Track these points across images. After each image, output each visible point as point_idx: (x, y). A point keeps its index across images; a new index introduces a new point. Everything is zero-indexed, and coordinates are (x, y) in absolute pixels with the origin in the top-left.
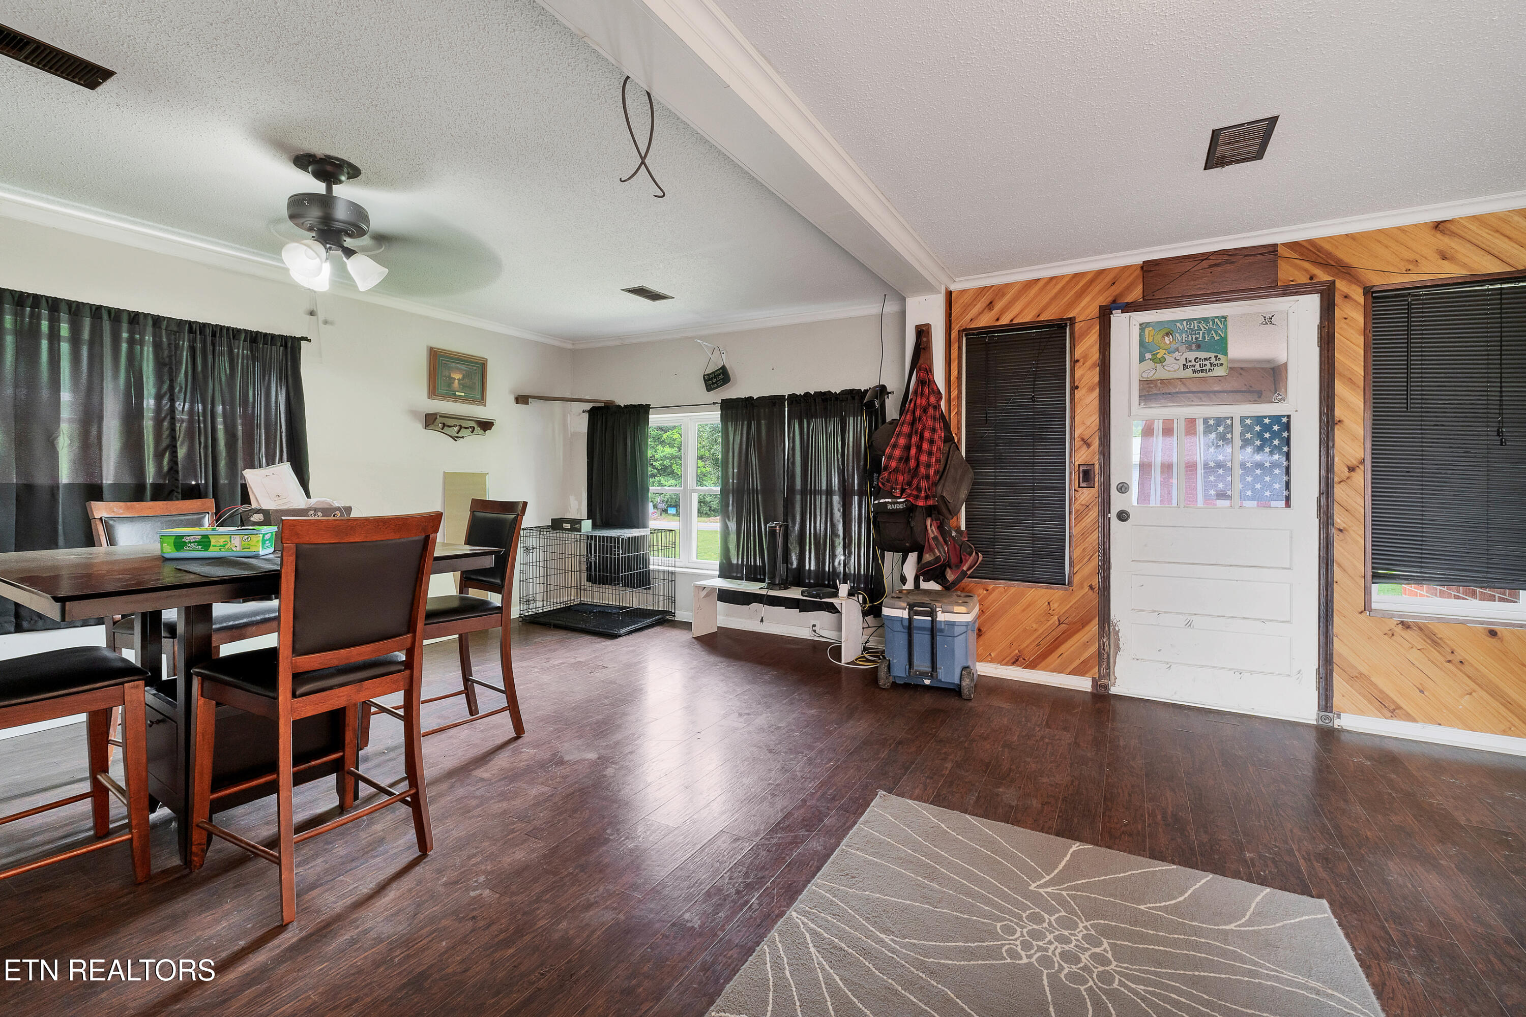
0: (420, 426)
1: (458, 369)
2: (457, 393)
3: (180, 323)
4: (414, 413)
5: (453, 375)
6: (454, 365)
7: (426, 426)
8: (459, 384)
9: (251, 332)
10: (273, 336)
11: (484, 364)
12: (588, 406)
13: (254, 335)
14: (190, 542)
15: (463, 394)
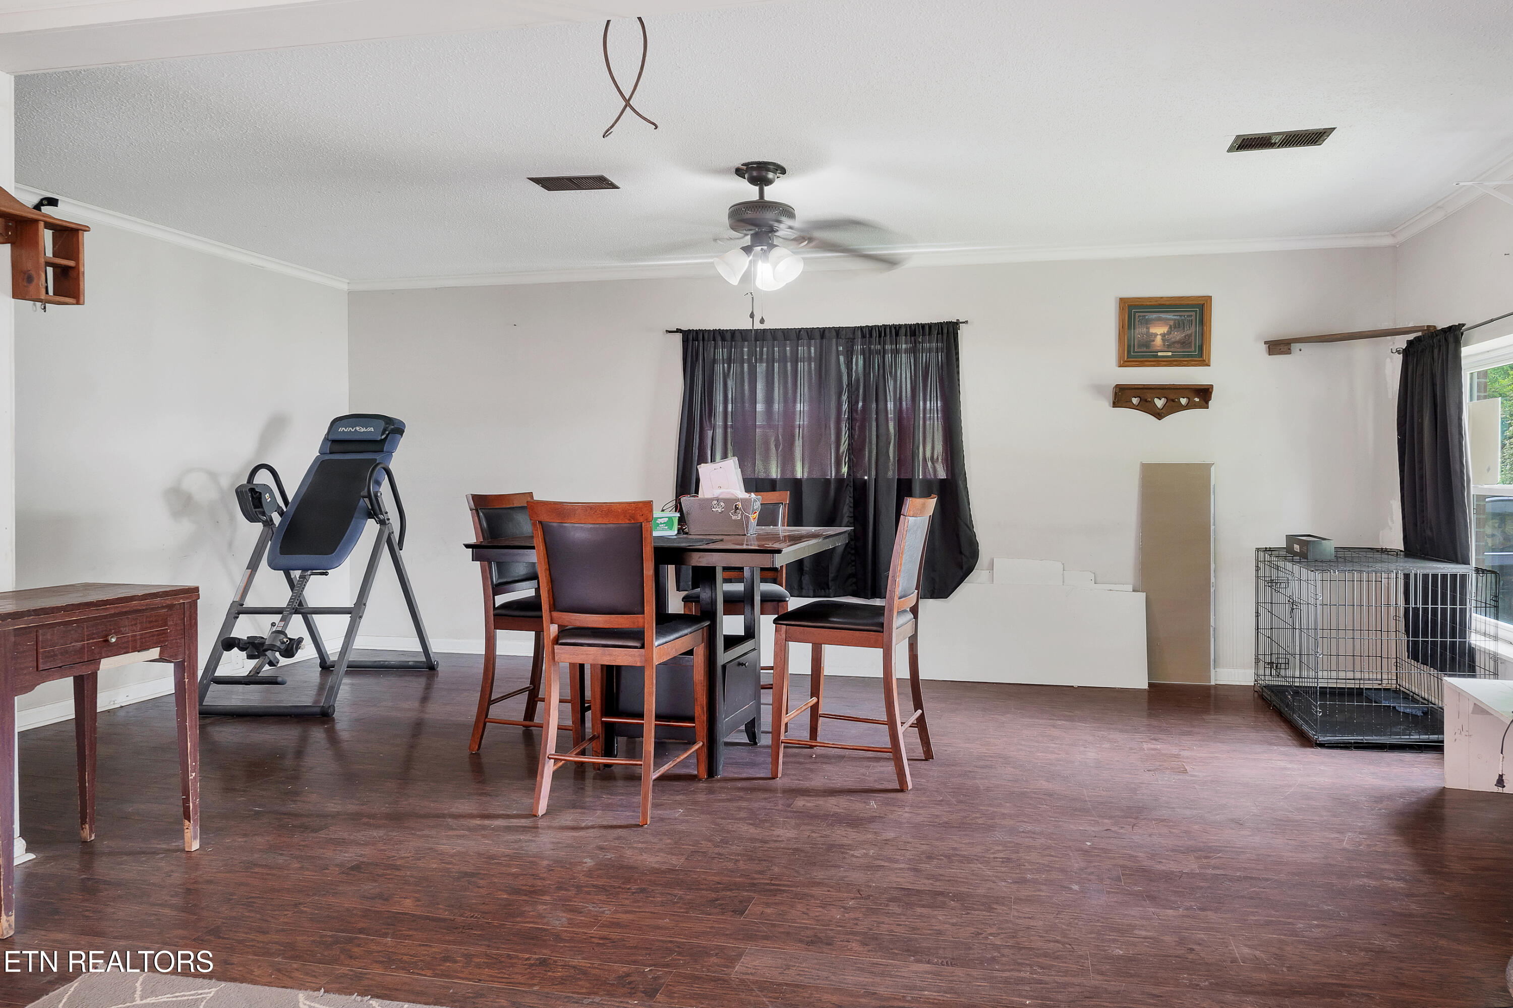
0: (1105, 404)
1: (1159, 319)
2: (1159, 354)
3: (854, 329)
4: (1098, 389)
5: (1153, 330)
6: (1154, 316)
7: (1115, 404)
8: (1163, 340)
9: (910, 326)
10: (930, 326)
11: (1203, 305)
12: (1401, 342)
13: (913, 328)
14: (661, 523)
15: (1170, 354)
